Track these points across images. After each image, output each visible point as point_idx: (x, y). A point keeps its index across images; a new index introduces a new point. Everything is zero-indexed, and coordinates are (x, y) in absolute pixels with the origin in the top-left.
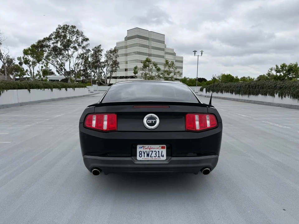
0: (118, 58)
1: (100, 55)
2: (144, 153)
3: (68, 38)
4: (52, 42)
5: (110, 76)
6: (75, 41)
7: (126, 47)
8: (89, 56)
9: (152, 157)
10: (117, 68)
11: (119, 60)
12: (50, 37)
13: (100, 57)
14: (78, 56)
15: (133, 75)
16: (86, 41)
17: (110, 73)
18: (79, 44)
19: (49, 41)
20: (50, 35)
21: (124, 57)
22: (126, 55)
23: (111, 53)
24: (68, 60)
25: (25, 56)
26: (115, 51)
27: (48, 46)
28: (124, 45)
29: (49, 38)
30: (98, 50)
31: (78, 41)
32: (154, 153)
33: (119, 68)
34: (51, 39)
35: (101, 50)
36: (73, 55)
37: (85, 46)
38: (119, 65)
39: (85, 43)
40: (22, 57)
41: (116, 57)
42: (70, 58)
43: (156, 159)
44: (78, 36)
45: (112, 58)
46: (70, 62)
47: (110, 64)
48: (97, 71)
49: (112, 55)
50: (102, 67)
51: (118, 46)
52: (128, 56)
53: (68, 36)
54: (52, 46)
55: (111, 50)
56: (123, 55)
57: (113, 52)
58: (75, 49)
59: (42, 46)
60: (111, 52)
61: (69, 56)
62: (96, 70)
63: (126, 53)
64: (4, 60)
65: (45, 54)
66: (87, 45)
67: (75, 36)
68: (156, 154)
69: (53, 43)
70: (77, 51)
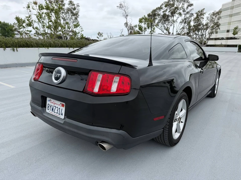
0: (220, 20)
1: (202, 18)
2: (51, 107)
3: (175, 6)
4: (162, 10)
5: (209, 37)
6: (181, 8)
7: (232, 8)
8: (191, 20)
9: (55, 113)
10: (217, 29)
11: (220, 22)
12: (161, 6)
13: (201, 21)
14: (182, 21)
15: (232, 36)
16: (191, 6)
17: (209, 35)
18: (184, 10)
19: (160, 10)
20: (161, 5)
21: (228, 18)
22: (231, 16)
23: (213, 16)
24: (173, 24)
25: (139, 24)
26: (219, 13)
27: (159, 15)
28: (230, 6)
29: (160, 8)
30: (200, 14)
31: (184, 7)
32: (57, 109)
33: (219, 29)
34: (162, 8)
35: (204, 13)
36: (177, 21)
37: (189, 11)
38: (220, 27)
39: (190, 8)
40: (138, 25)
41: (218, 19)
42: (174, 23)
43: (57, 116)
44: (184, 3)
45: (214, 20)
46: (174, 27)
47: (211, 26)
48: (200, 33)
49: (214, 17)
50: (205, 29)
51: (224, 8)
52: (233, 17)
53: (176, 4)
54: (162, 14)
55: (214, 13)
56: (227, 16)
57: (216, 14)
58: (180, 15)
59: (155, 15)
60: (214, 14)
61: (173, 21)
62: (198, 33)
63: (231, 14)
64: (128, 28)
65: (157, 21)
66: (191, 10)
67: (181, 3)
68: (57, 110)
69: (163, 12)
70: (181, 16)
